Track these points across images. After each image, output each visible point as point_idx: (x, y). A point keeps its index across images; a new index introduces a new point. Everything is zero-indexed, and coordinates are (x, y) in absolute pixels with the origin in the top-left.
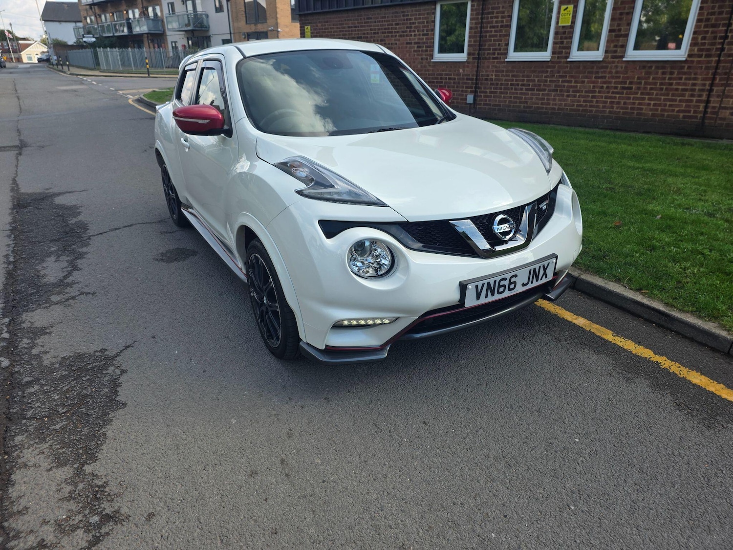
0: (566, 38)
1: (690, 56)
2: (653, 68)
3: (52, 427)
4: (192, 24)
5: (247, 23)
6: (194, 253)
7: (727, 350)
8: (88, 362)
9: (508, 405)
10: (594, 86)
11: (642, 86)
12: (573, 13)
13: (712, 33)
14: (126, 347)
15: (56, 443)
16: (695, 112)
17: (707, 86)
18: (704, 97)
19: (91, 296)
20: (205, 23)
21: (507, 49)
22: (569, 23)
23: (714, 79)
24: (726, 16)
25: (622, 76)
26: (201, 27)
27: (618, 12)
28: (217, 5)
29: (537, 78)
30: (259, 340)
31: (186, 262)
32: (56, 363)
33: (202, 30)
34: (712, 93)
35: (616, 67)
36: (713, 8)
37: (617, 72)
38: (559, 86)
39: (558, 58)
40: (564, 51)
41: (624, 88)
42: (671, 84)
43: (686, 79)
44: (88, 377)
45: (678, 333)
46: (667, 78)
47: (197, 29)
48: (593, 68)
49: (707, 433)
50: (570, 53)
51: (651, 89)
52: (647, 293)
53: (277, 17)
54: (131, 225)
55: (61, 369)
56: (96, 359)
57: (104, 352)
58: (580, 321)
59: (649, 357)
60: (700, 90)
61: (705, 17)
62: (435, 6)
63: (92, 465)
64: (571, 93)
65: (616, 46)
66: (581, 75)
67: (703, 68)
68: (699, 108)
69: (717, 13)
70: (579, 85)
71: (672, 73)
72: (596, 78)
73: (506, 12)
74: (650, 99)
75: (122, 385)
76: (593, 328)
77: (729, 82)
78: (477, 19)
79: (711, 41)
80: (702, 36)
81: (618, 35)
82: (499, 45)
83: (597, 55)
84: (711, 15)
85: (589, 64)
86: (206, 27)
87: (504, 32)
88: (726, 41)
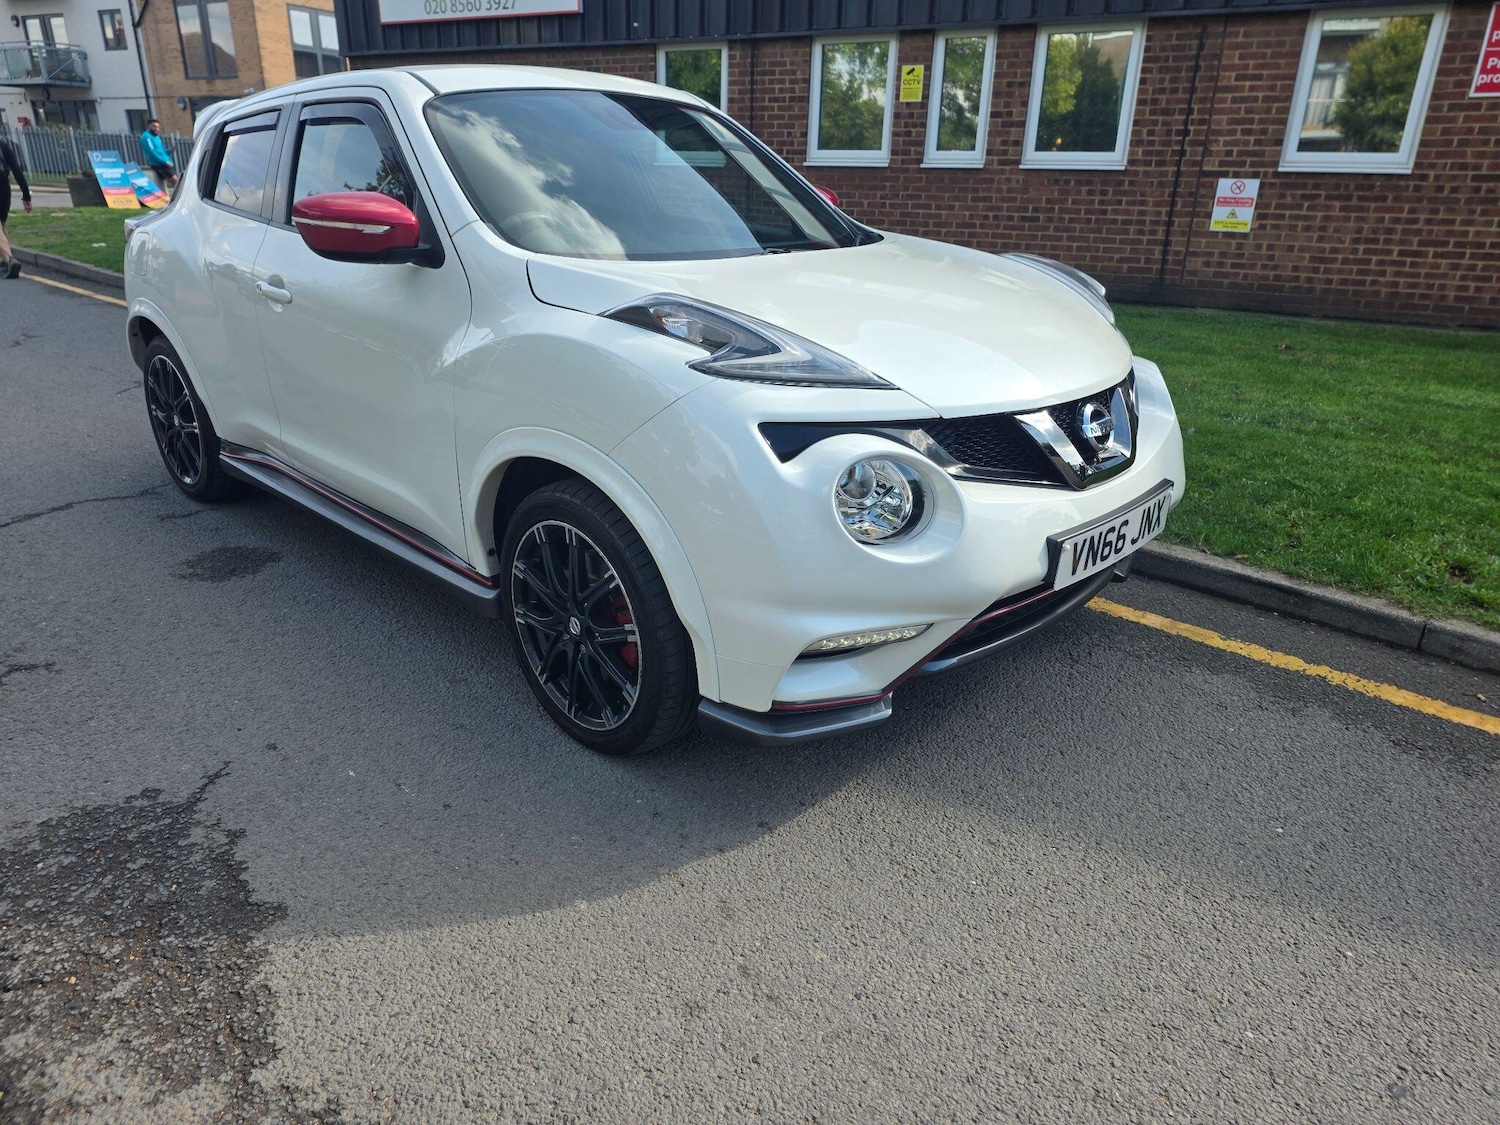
0: (915, 126)
1: (1131, 162)
2: (1072, 184)
3: (106, 995)
4: (43, 71)
5: (187, 77)
6: (274, 557)
7: (1416, 644)
8: (123, 826)
9: (1123, 786)
10: (971, 216)
11: (1056, 215)
12: (924, 80)
13: (1165, 123)
14: (213, 779)
15: (137, 1033)
16: (1148, 261)
17: (1163, 216)
18: (1161, 236)
19: (43, 672)
20: (79, 70)
21: (805, 143)
22: (918, 98)
23: (1173, 204)
24: (1183, 96)
25: (1019, 196)
26: (71, 81)
27: (1005, 81)
28: (110, 34)
29: (865, 198)
30: (538, 723)
31: (260, 577)
32: (29, 839)
33: (72, 87)
34: (1171, 228)
35: (1009, 180)
36: (1162, 81)
37: (1010, 190)
38: (908, 215)
39: (903, 161)
40: (913, 149)
41: (1023, 219)
42: (1104, 212)
43: (1128, 203)
44: (141, 861)
45: (1321, 624)
46: (1097, 202)
47: (58, 82)
48: (966, 181)
49: (1471, 786)
50: (923, 154)
51: (1071, 220)
52: (1247, 560)
53: (261, 68)
54: (69, 506)
55: (52, 852)
56: (141, 815)
57: (155, 798)
58: (1153, 620)
59: (1302, 669)
60: (1153, 223)
61: (1149, 97)
62: (655, 53)
63: (270, 1066)
64: (931, 228)
65: (1004, 143)
66: (947, 195)
67: (1155, 184)
68: (1153, 255)
69: (1168, 91)
70: (944, 212)
71: (1104, 193)
72: (974, 199)
73: (799, 73)
74: (1070, 239)
75: (249, 864)
76: (1181, 629)
77: (1197, 209)
78: (743, 83)
79: (1162, 138)
80: (1148, 128)
81: (1007, 122)
82: (789, 134)
83: (972, 158)
84: (1160, 94)
85: (959, 173)
86: (83, 81)
87: (796, 109)
88: (1187, 138)
